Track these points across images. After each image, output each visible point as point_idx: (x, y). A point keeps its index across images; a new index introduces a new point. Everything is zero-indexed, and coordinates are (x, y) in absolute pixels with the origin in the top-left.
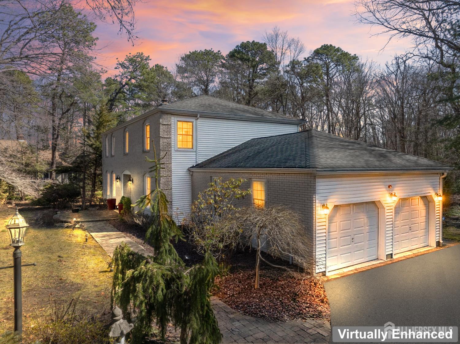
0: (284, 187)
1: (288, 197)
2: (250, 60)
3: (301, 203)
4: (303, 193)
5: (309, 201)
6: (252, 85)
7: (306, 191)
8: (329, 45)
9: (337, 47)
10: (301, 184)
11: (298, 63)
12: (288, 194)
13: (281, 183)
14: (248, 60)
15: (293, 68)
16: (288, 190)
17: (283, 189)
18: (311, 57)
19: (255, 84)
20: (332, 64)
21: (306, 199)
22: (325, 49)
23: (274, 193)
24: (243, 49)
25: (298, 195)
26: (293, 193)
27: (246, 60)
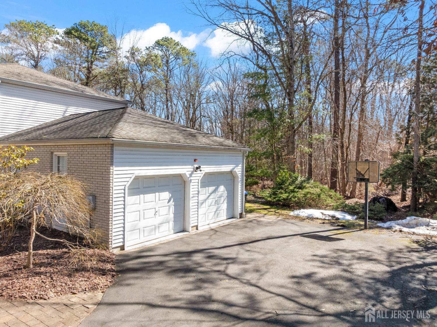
0: (83, 160)
1: (87, 170)
2: (90, 41)
3: (99, 175)
4: (101, 165)
5: (106, 173)
6: (91, 67)
7: (104, 163)
8: (169, 38)
9: (176, 41)
10: (100, 155)
11: (138, 50)
12: (87, 167)
13: (80, 155)
14: (86, 40)
15: (133, 54)
16: (87, 162)
17: (83, 162)
18: (152, 47)
19: (94, 67)
20: (173, 56)
21: (104, 171)
22: (166, 41)
23: (74, 167)
24: (81, 27)
25: (97, 168)
26: (92, 165)
27: (84, 39)
